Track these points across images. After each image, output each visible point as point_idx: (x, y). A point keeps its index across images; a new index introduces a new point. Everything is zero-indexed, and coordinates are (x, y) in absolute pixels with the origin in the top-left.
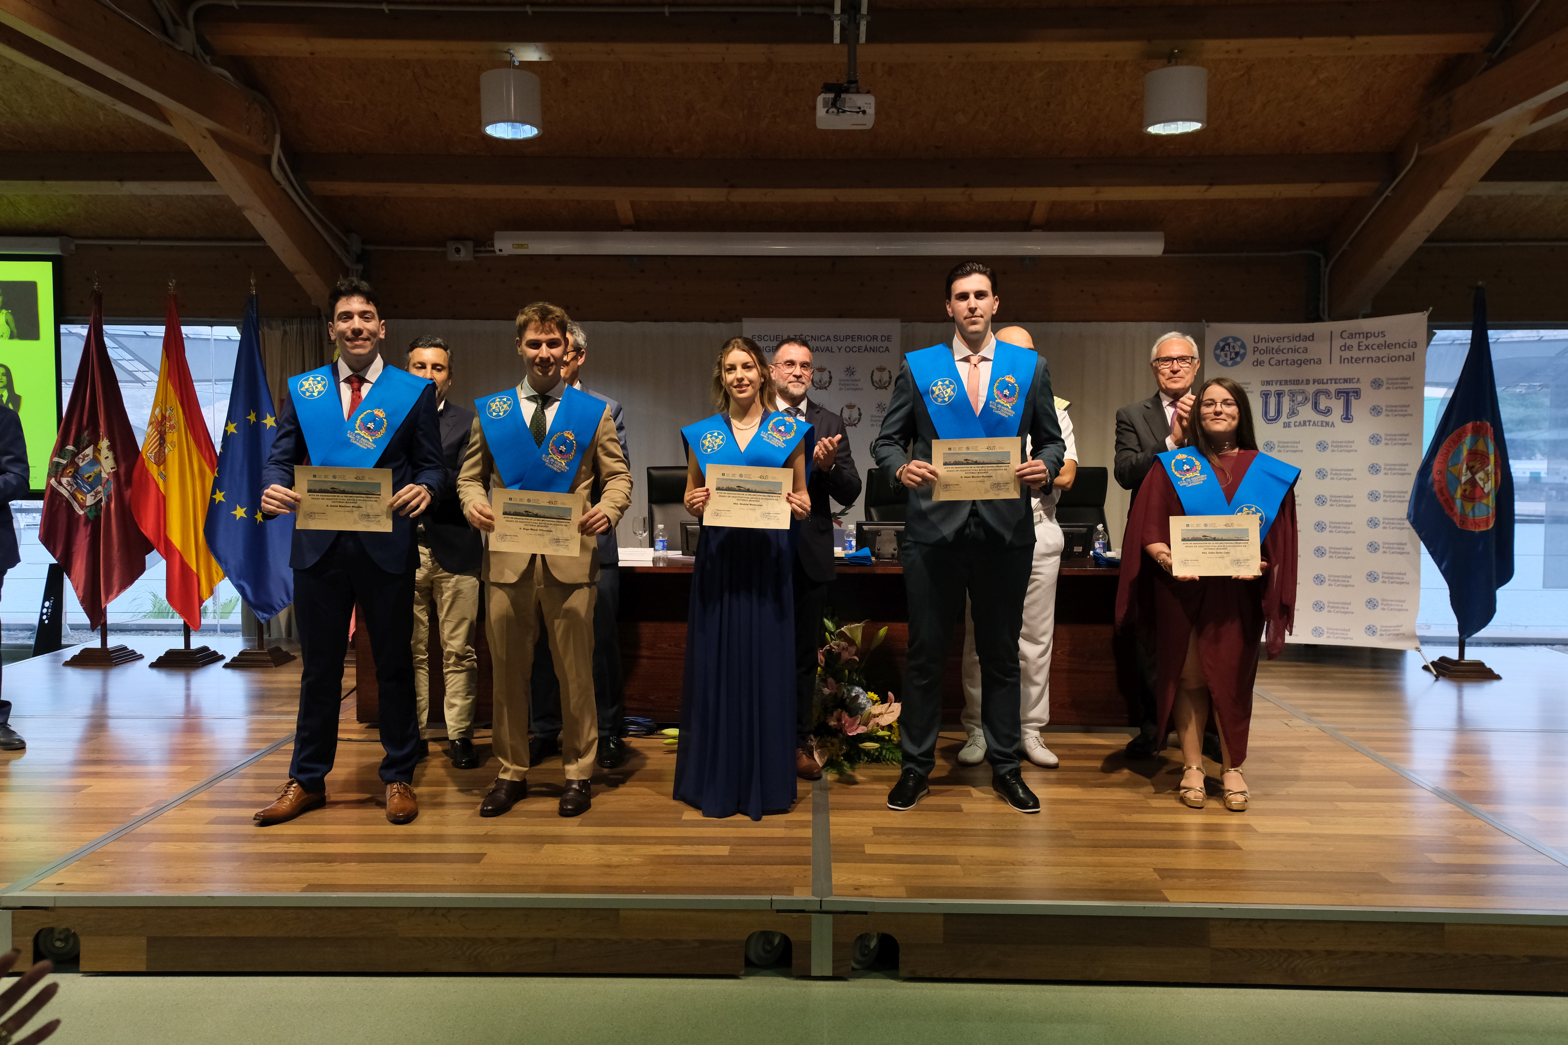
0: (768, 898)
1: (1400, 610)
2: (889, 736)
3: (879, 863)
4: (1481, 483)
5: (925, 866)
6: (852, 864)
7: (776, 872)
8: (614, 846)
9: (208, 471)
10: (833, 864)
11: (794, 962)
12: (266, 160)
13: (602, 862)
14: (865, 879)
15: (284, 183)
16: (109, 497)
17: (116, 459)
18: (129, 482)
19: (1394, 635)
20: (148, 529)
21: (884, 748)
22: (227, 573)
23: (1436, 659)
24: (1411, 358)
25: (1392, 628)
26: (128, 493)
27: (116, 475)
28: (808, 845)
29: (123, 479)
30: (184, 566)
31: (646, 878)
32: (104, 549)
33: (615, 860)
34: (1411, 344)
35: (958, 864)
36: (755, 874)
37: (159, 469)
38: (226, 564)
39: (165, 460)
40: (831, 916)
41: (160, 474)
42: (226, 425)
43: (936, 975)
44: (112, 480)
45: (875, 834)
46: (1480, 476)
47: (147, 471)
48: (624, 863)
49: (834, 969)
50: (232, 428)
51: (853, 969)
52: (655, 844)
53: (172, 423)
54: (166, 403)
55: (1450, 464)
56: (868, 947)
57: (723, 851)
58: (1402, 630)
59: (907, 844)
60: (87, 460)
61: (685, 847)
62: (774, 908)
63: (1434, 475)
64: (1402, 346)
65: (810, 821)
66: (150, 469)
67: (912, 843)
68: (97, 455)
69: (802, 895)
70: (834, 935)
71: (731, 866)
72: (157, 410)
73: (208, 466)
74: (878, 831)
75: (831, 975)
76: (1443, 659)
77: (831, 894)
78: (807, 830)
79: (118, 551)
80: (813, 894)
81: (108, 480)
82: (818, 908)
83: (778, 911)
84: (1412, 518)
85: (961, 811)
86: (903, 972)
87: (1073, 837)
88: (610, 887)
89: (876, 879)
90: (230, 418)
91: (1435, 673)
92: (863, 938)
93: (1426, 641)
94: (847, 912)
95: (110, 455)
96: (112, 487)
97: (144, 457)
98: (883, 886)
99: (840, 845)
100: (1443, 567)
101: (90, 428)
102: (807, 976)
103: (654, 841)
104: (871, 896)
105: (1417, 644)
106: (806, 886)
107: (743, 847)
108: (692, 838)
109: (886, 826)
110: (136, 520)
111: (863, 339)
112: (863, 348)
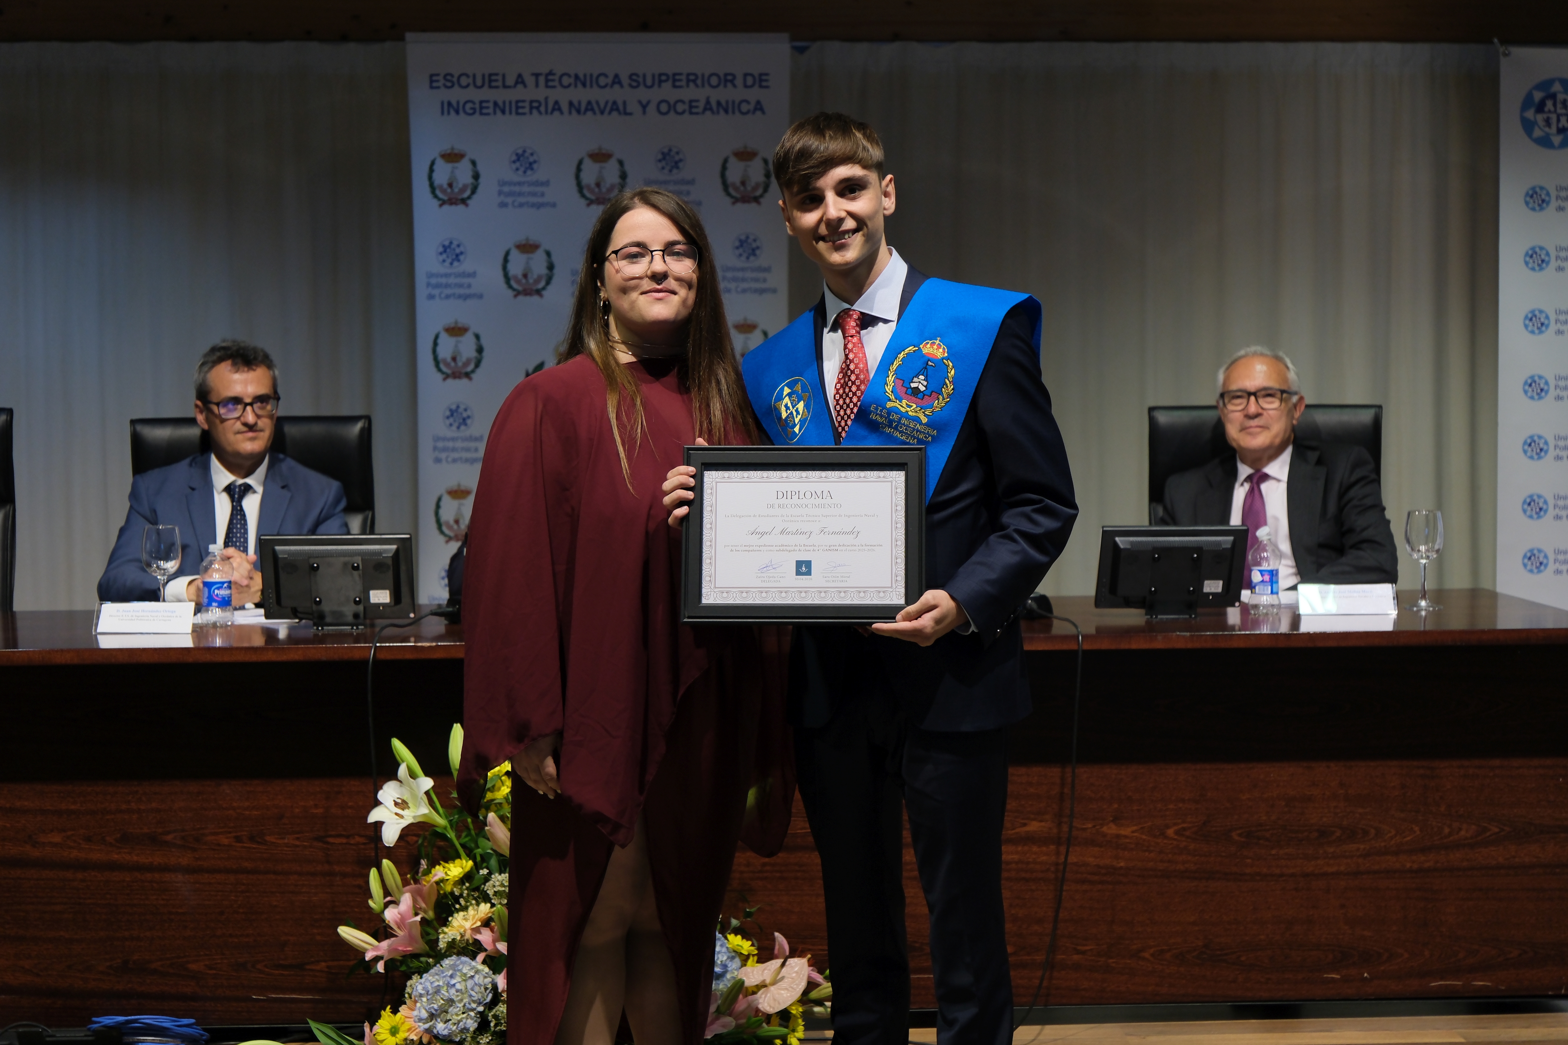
111: (699, 82)
112: (702, 104)
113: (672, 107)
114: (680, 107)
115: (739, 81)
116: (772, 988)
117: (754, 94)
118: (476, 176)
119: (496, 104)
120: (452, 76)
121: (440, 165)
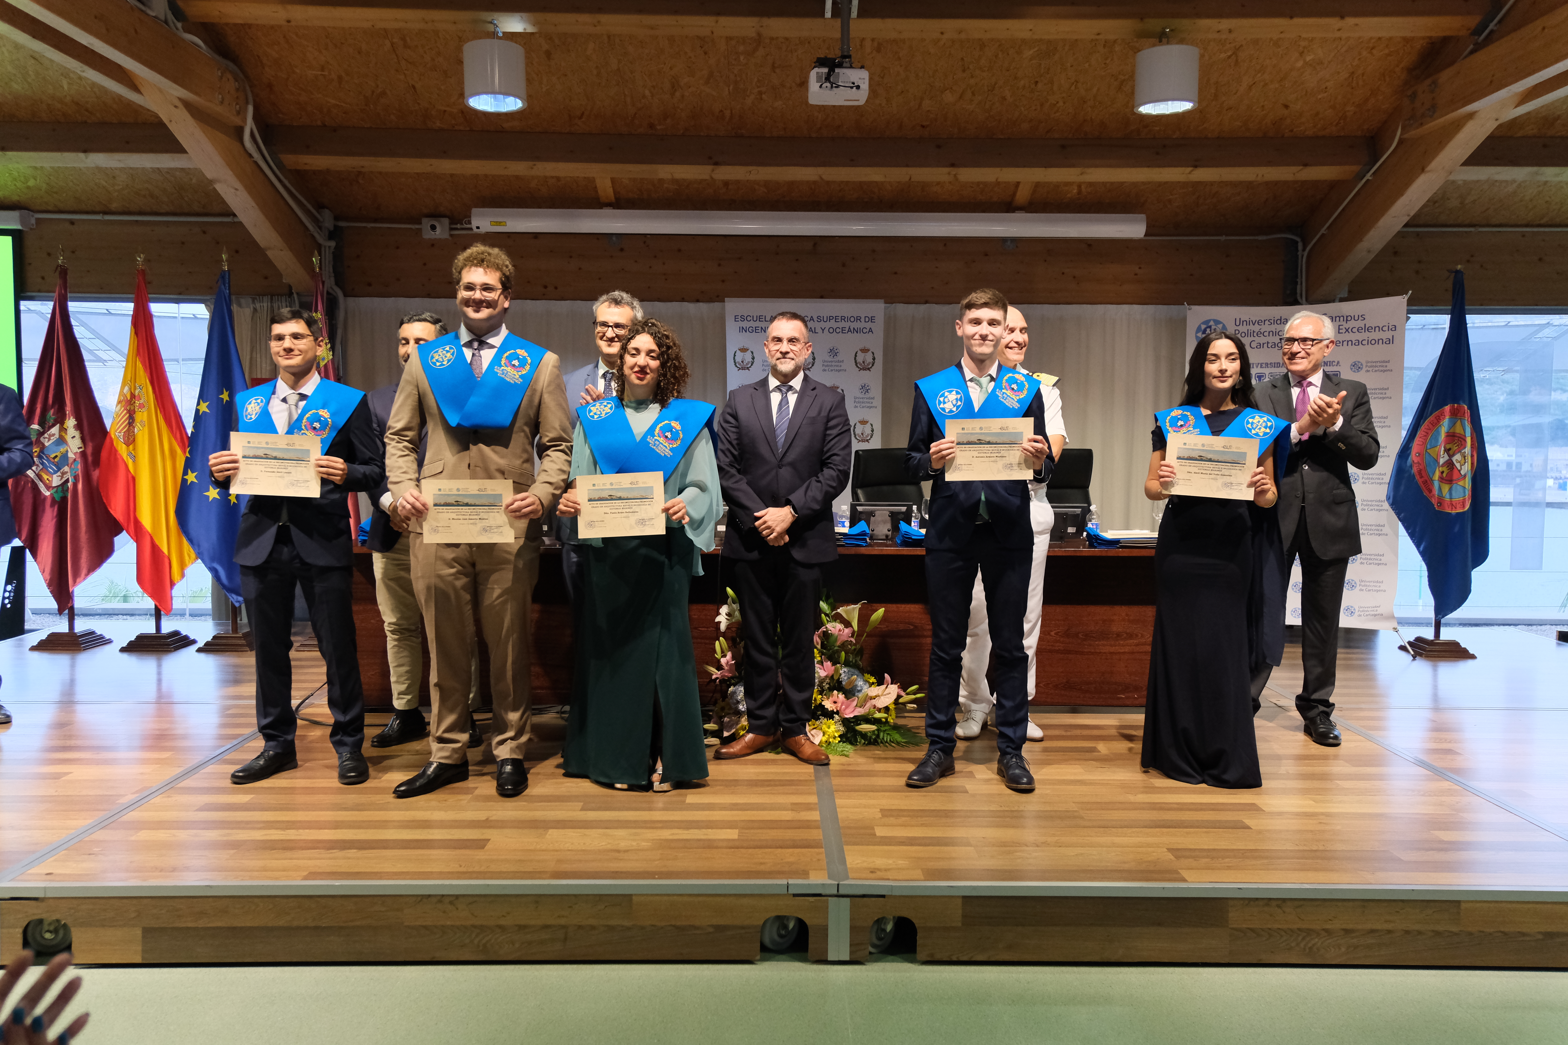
0: (784, 882)
1: (1378, 591)
2: (886, 719)
3: (890, 845)
4: (1458, 465)
5: (938, 848)
6: (865, 847)
7: (789, 856)
8: (620, 830)
9: (179, 451)
10: (845, 847)
11: (810, 946)
12: (239, 132)
13: (609, 847)
14: (880, 862)
15: (256, 156)
16: (76, 478)
17: (83, 439)
18: (97, 462)
19: (1373, 615)
20: (117, 511)
21: (881, 731)
22: (200, 555)
23: (1412, 639)
24: (1390, 341)
25: (1370, 609)
26: (96, 474)
27: (83, 454)
28: (817, 828)
29: (90, 459)
30: (155, 549)
31: (657, 862)
32: (71, 531)
33: (623, 845)
34: (1390, 328)
35: (971, 846)
36: (769, 858)
37: (128, 449)
38: (199, 546)
39: (134, 440)
40: (848, 899)
41: (130, 454)
42: (198, 404)
43: (954, 958)
44: (79, 460)
45: (884, 816)
46: (1457, 457)
47: (116, 451)
48: (633, 848)
49: (851, 953)
50: (204, 408)
51: (871, 953)
52: (662, 828)
53: (141, 401)
54: (135, 382)
55: (1429, 446)
56: (884, 930)
57: (733, 834)
58: (1380, 611)
59: (917, 826)
60: (53, 439)
61: (692, 831)
62: (791, 891)
63: (1413, 457)
64: (1381, 329)
65: (816, 804)
66: (119, 448)
67: (922, 825)
68: (64, 434)
69: (818, 879)
70: (852, 919)
71: (743, 850)
72: (126, 389)
73: (179, 446)
74: (886, 813)
75: (847, 958)
76: (1419, 639)
77: (847, 878)
78: (814, 813)
79: (86, 533)
80: (830, 878)
81: (75, 460)
82: (835, 892)
83: (795, 895)
84: (1391, 500)
85: (967, 792)
86: (921, 954)
87: (1082, 818)
88: (622, 872)
89: (890, 862)
90: (202, 397)
91: (1412, 653)
92: (880, 922)
93: (1404, 622)
94: (864, 896)
95: (77, 434)
96: (79, 467)
97: (113, 436)
98: (899, 869)
99: (849, 828)
100: (1421, 549)
101: (56, 407)
102: (824, 961)
103: (660, 825)
104: (888, 879)
105: (1395, 625)
106: (821, 870)
107: (752, 831)
108: (698, 821)
109: (893, 808)
110: (105, 501)
111: (846, 320)
112: (847, 329)
113: (835, 330)
114: (838, 330)
115: (863, 320)
116: (882, 697)
117: (869, 325)
118: (753, 358)
119: (762, 328)
120: (744, 316)
121: (738, 353)
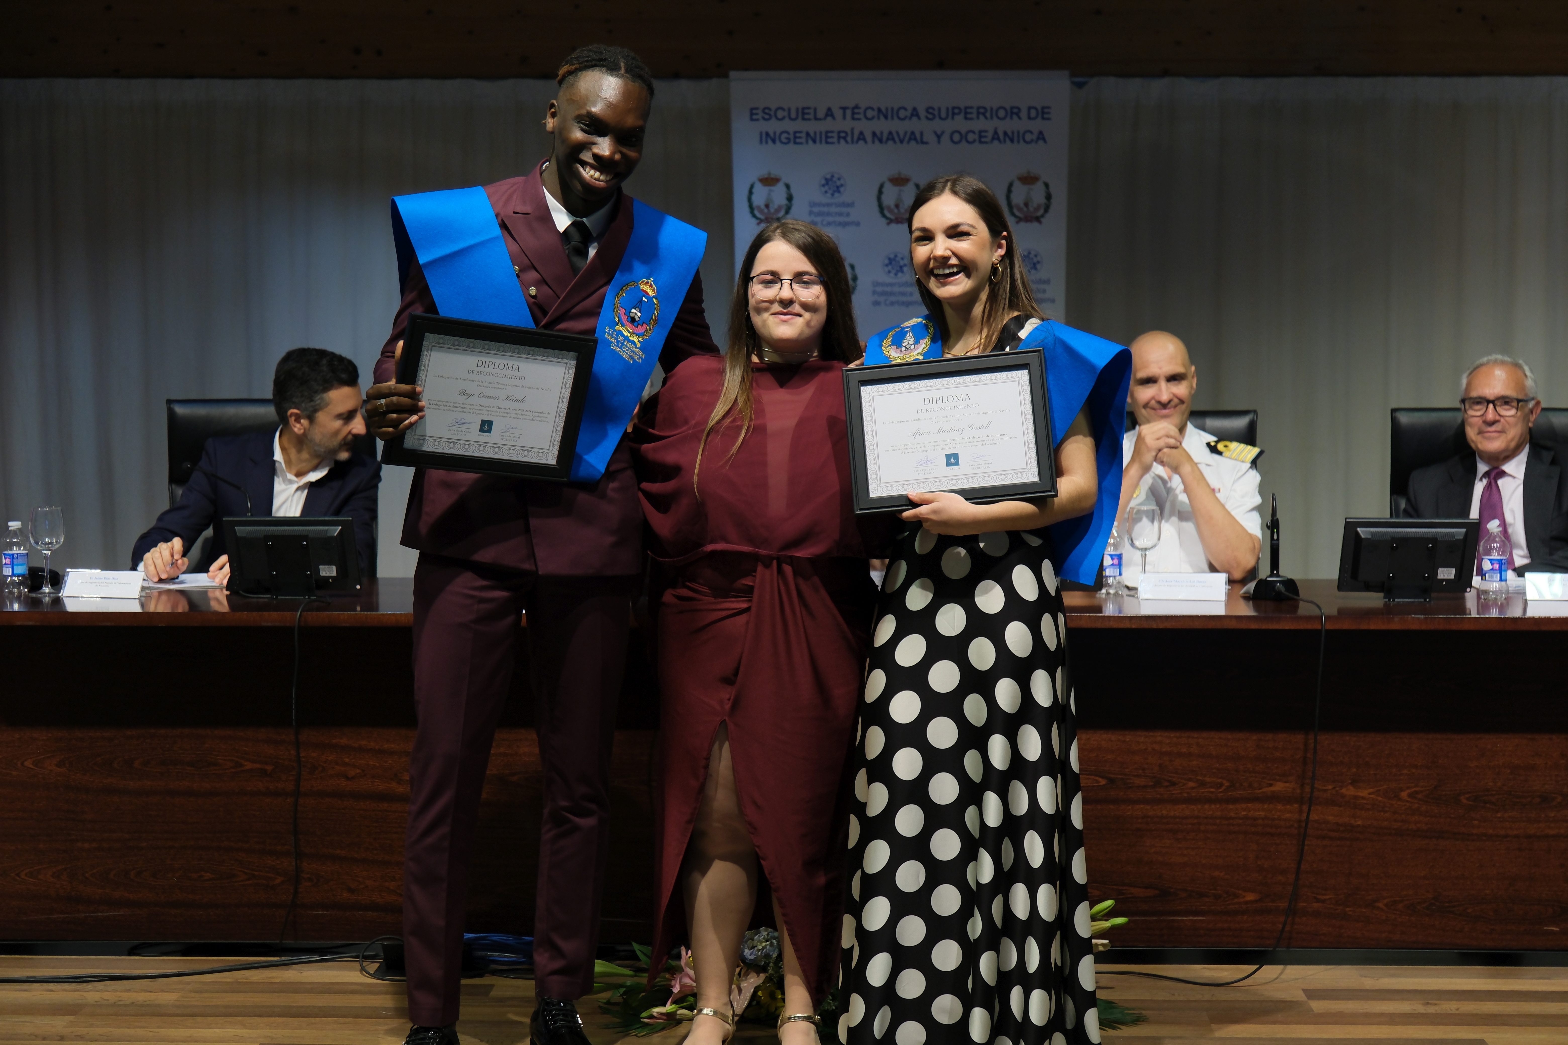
111: (988, 115)
112: (990, 135)
113: (964, 137)
115: (1024, 114)
117: (1037, 125)
118: (790, 198)
120: (769, 109)
121: (758, 188)
